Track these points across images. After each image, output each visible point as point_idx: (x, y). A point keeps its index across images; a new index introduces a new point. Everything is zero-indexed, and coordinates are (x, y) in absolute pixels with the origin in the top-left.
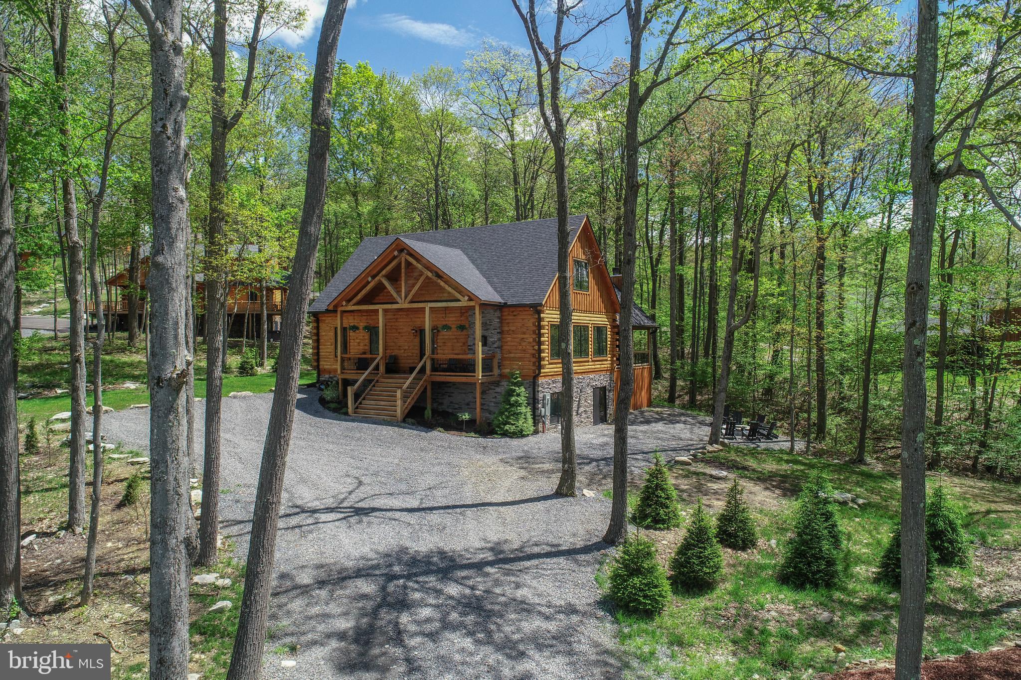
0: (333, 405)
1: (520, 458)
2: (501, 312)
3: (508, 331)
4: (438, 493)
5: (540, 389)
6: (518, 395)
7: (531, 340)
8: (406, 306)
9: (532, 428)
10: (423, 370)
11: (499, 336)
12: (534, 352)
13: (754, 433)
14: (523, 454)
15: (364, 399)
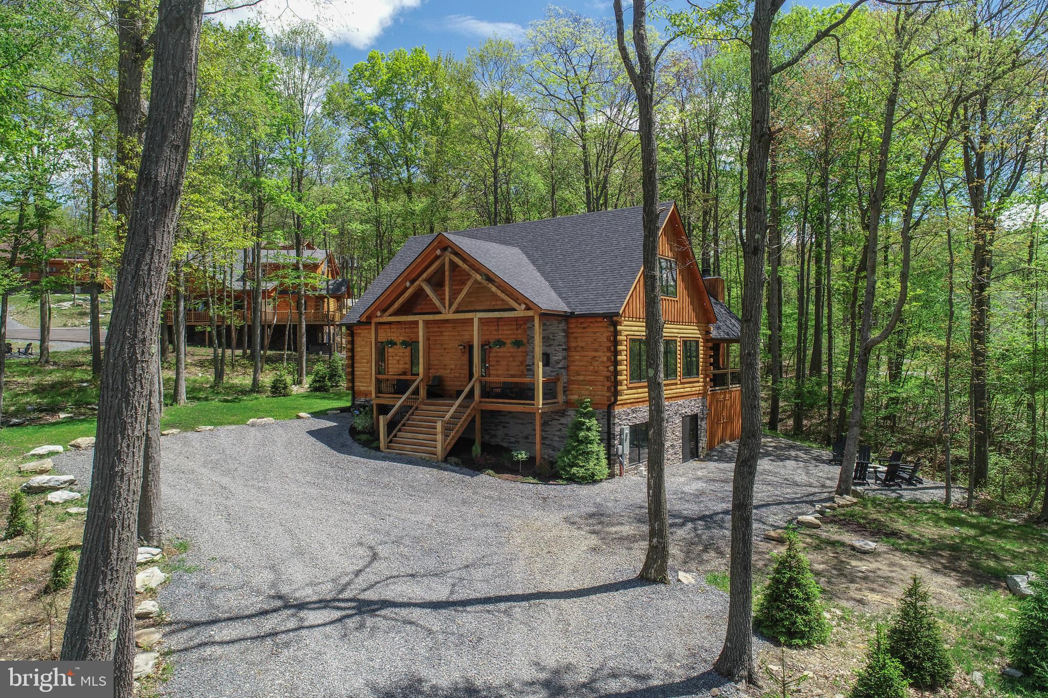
0: (364, 437)
1: (592, 516)
2: (567, 323)
3: (575, 348)
4: (478, 574)
5: (617, 421)
6: (589, 429)
7: (605, 359)
8: (451, 316)
9: (607, 471)
10: (471, 394)
11: (565, 354)
12: (609, 374)
13: (892, 478)
14: (594, 510)
15: (400, 430)
